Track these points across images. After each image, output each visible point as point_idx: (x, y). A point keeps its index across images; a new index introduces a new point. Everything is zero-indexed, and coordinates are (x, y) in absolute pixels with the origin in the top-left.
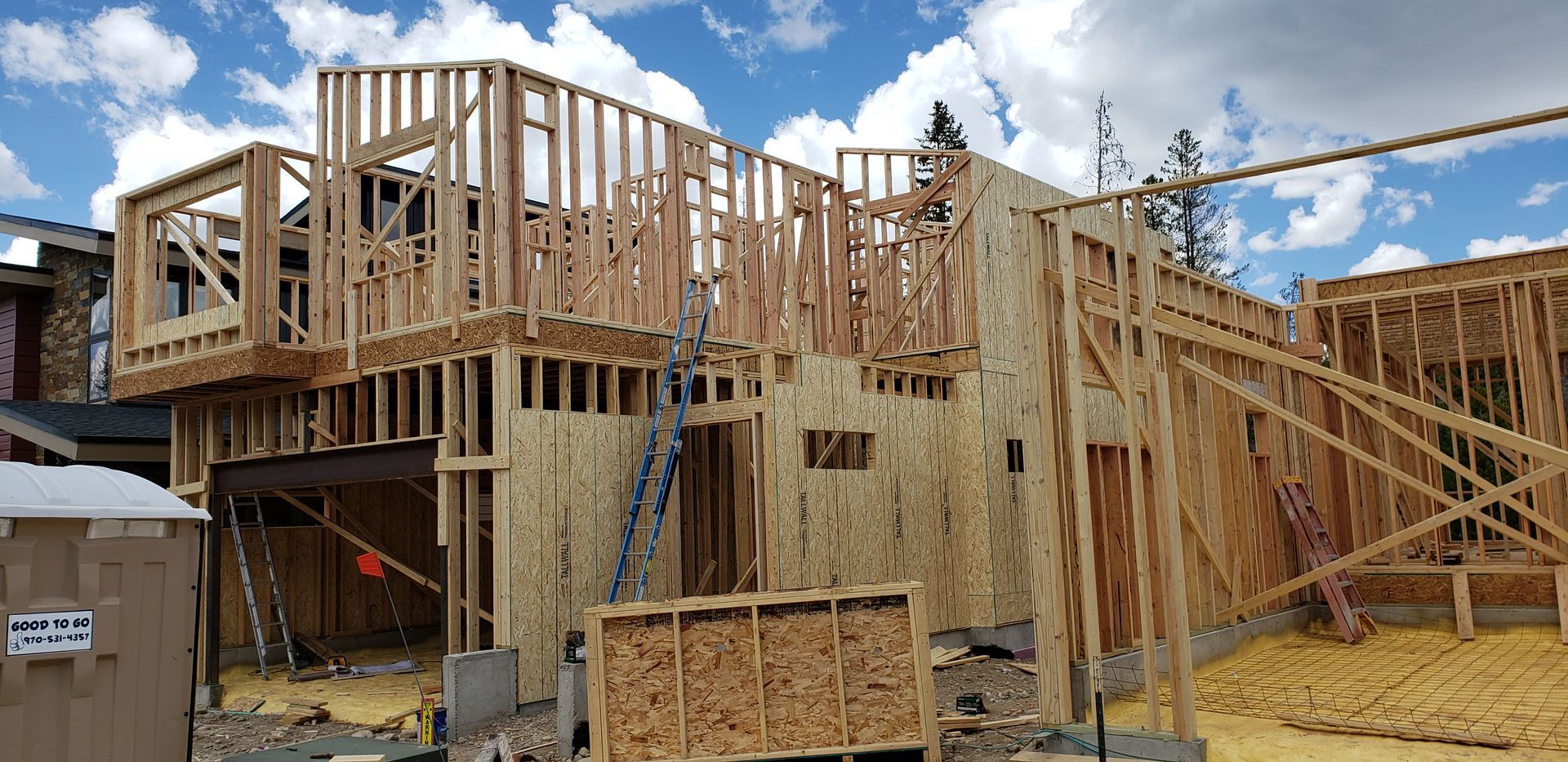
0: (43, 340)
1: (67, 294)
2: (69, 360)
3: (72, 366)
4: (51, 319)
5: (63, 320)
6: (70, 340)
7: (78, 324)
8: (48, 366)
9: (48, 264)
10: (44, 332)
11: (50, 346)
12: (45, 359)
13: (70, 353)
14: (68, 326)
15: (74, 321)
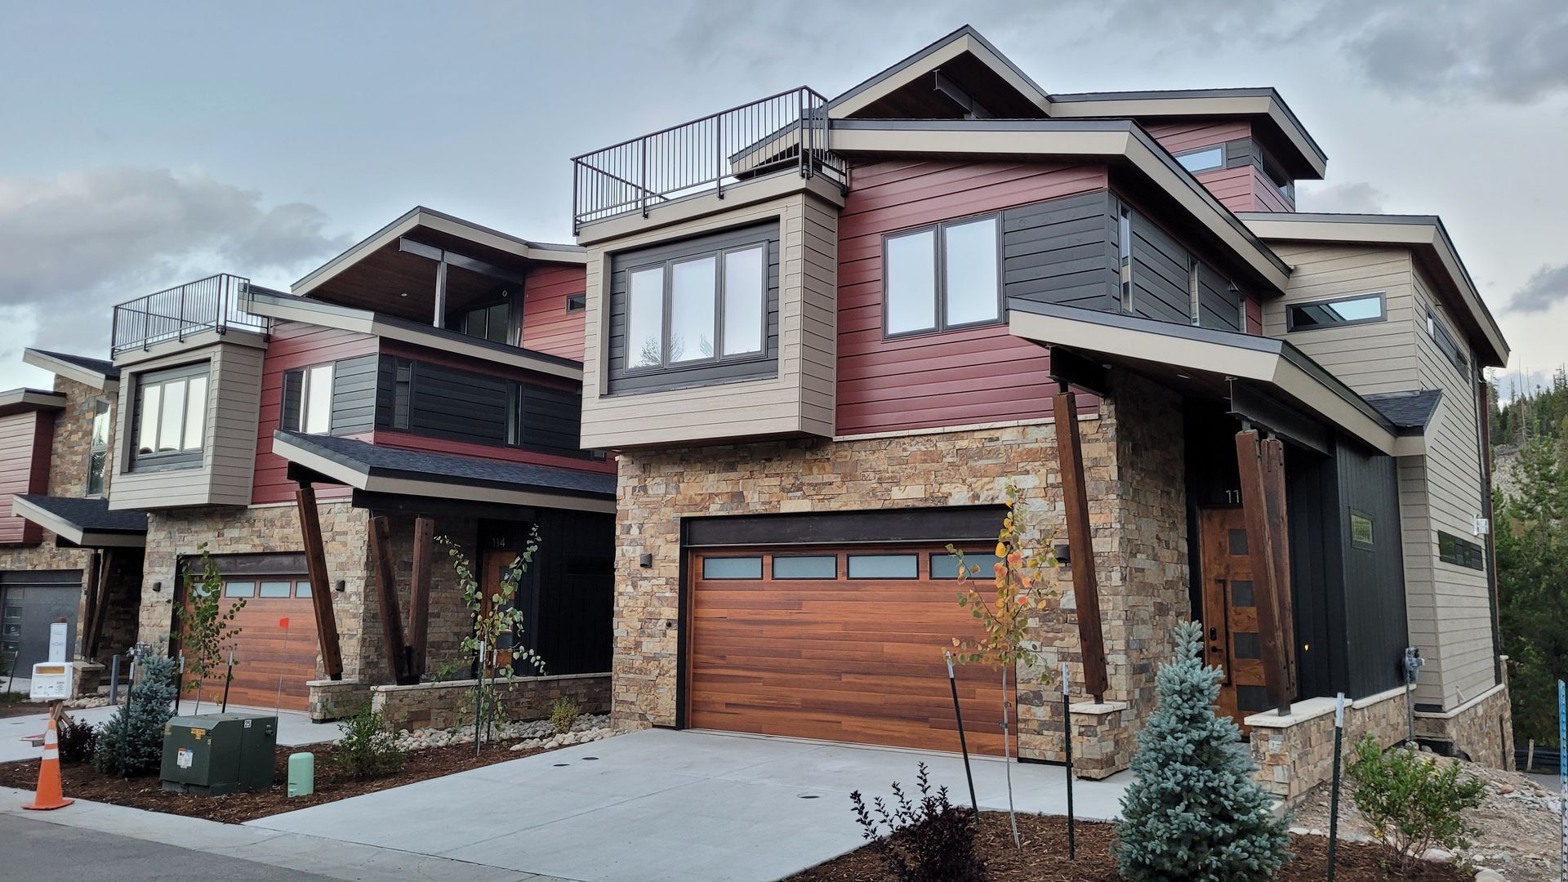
0: (54, 446)
1: (76, 413)
2: (74, 463)
3: (76, 467)
4: (61, 430)
5: (71, 433)
6: (76, 448)
7: (83, 437)
8: (57, 466)
9: (61, 390)
10: (55, 440)
11: (60, 451)
12: (55, 460)
13: (75, 458)
14: (74, 438)
15: (80, 434)
